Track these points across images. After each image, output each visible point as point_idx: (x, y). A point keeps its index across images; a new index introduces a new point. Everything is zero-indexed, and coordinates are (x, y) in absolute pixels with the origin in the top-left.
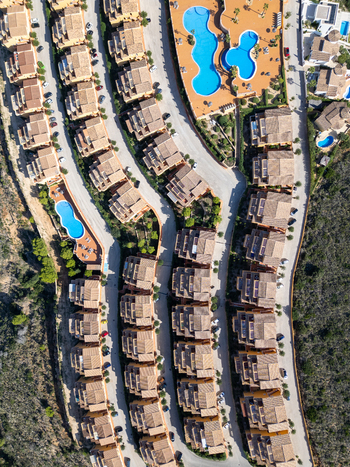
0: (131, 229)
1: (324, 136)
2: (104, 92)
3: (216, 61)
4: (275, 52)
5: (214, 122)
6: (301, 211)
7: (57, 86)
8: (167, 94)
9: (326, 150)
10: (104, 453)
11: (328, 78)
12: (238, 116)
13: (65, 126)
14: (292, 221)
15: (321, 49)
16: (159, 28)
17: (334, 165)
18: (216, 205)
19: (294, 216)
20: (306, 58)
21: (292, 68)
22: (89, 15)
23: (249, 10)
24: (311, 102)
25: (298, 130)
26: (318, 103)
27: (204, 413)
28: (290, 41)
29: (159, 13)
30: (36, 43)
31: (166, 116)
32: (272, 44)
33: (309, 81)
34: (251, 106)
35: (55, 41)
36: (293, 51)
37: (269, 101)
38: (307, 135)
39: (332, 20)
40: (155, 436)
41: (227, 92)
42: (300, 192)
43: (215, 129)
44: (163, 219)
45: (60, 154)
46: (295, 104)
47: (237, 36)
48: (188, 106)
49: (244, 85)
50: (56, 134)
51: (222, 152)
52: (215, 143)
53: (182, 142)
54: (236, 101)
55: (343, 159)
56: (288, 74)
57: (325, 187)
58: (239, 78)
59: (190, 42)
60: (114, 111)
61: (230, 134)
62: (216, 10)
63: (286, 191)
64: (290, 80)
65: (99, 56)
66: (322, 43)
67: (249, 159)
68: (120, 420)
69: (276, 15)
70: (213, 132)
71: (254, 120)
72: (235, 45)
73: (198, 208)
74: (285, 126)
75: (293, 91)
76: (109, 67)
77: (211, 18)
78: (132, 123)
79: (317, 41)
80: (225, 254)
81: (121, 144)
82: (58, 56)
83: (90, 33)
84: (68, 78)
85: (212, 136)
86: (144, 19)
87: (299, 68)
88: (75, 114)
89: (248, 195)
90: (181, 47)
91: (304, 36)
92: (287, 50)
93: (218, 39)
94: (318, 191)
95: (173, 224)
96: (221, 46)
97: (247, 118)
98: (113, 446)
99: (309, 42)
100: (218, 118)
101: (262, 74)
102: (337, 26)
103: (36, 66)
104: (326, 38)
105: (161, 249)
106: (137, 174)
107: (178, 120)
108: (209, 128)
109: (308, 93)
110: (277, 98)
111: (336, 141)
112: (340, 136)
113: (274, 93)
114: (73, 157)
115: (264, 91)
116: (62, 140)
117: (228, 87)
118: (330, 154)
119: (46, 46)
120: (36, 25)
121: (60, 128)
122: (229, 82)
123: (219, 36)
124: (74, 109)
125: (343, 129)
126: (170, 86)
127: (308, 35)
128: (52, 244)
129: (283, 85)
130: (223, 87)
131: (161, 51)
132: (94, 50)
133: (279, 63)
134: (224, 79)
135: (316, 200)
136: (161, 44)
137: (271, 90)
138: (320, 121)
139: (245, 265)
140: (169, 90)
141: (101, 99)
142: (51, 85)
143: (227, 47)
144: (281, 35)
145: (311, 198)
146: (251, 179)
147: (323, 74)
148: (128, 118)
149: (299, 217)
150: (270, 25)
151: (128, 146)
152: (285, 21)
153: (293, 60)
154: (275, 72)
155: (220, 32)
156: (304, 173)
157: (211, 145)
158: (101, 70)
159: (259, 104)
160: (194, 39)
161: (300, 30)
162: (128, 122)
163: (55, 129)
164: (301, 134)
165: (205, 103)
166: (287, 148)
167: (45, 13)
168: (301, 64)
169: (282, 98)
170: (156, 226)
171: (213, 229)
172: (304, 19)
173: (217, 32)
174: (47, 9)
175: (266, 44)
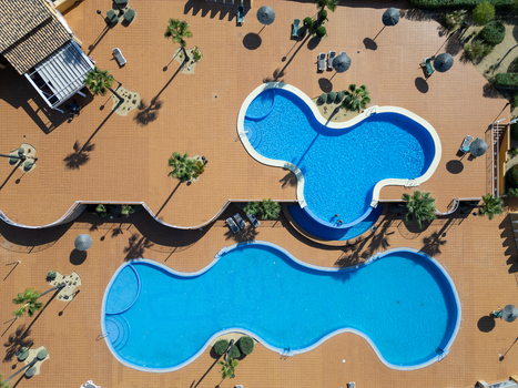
3: (326, 260)
23: (156, 104)
32: (310, 33)
41: (456, 232)
47: (257, 169)
49: (454, 167)
62: (130, 230)
72: (291, 179)
77: (155, 255)
93: (242, 236)
96: (272, 234)
101: (422, 85)
115: (494, 88)
123: (234, 233)
130: (432, 246)
134: (402, 239)
137: (489, 60)
155: (220, 232)
160: (231, 335)
165: (487, 324)
173: (217, 242)
175: (307, 58)
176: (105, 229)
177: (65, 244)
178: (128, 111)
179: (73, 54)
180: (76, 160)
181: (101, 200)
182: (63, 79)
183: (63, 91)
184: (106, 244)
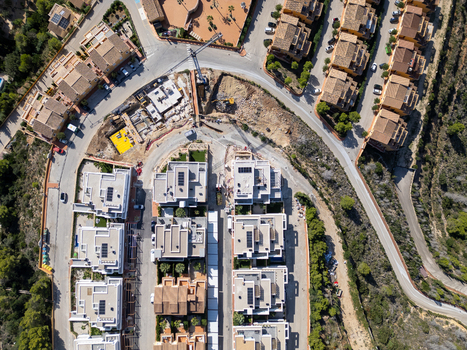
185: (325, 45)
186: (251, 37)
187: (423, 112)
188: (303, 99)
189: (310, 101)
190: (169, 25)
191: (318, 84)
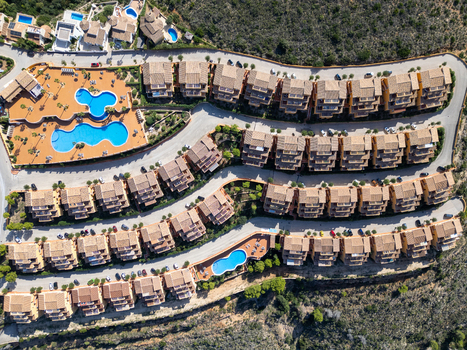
0: (240, 206)
1: (168, 36)
2: (118, 225)
3: (99, 125)
4: (94, 75)
5: (151, 128)
6: (230, 57)
7: (111, 268)
8: (124, 169)
9: (179, 35)
10: (439, 236)
11: (119, 31)
12: (147, 108)
13: (146, 262)
14: (239, 64)
15: (94, 36)
16: (67, 174)
17: (193, 29)
18: (222, 130)
19: (235, 62)
20: (101, 49)
21: (109, 61)
22: (51, 236)
23: (57, 95)
24: (139, 46)
25: (162, 58)
26: (140, 40)
27: (403, 145)
28: (85, 62)
29: (54, 173)
30: (72, 286)
31: (143, 170)
32: (87, 77)
33: (121, 47)
34: (139, 97)
35: (71, 267)
36: (94, 60)
37: (136, 81)
38: (166, 50)
39: (71, 27)
40: (424, 190)
41: (126, 116)
42: (214, 57)
43: (157, 128)
44: (232, 177)
45: (171, 268)
46: (140, 59)
47: (80, 106)
48: (136, 150)
49: (121, 102)
50: (153, 271)
51: (177, 123)
52: (169, 129)
53: (167, 157)
54: (134, 109)
55: (188, 21)
56: (114, 64)
57: (211, 36)
58: (115, 106)
59: (82, 146)
60: (136, 216)
61: (162, 115)
62: (55, 124)
63: (213, 69)
64: (119, 63)
65: (87, 228)
66: (89, 35)
67: (184, 100)
68: (409, 222)
69: (63, 73)
70: (160, 130)
71: (151, 94)
72: (87, 108)
73: (224, 145)
74: (158, 68)
75: (128, 61)
76: (97, 219)
77: (62, 128)
78: (148, 200)
79: (88, 40)
80: (265, 123)
81: (165, 211)
82: (85, 265)
83: (66, 235)
84: (105, 256)
85: (163, 131)
86: (59, 186)
87: (109, 55)
88: (136, 252)
89: (214, 101)
90: (86, 155)
91: (82, 50)
92: (93, 65)
93: (80, 123)
94: (214, 42)
95: (236, 168)
96: (86, 121)
97: (148, 101)
98: (433, 229)
99: (88, 46)
100: (148, 125)
101: (113, 86)
102: (77, 23)
103: (92, 286)
104: (86, 32)
105: (259, 180)
106: (192, 198)
107: (147, 160)
108: (156, 133)
109: (131, 48)
110: (134, 74)
111: (172, 27)
112: (169, 23)
113: (129, 76)
114: (174, 256)
115: (127, 85)
116: (158, 265)
117: (122, 116)
118: (183, 31)
119: (74, 277)
120: (55, 285)
121: (148, 267)
122: (117, 114)
123: (78, 122)
124: (133, 253)
125: (163, 21)
126: (118, 166)
127: (81, 47)
128: (250, 281)
129: (124, 69)
130: (121, 120)
131: (87, 172)
132: (82, 232)
133: (104, 72)
134: (115, 119)
135: (221, 44)
136: (81, 173)
137: (126, 79)
138: (155, 39)
139: (275, 106)
140: (121, 167)
141: (125, 228)
142: (109, 274)
143: (88, 116)
144: (80, 69)
145: (220, 48)
146: (202, 99)
147: (115, 35)
148: (143, 204)
149: (235, 58)
150: (71, 78)
151: (167, 205)
152: (69, 65)
153: (103, 60)
154: (112, 75)
155: (75, 121)
156: (198, 53)
157: (170, 132)
158: (99, 228)
159: (138, 90)
160: (80, 143)
161: (77, 54)
162: (147, 204)
163: (149, 272)
164: (166, 56)
165: (134, 135)
166: (176, 67)
167: (45, 276)
168: (105, 53)
169: (134, 70)
170: (238, 183)
171: (243, 132)
172: (68, 50)
173: (75, 124)
174: (42, 274)
175: (88, 82)
176: (50, 123)
177: (42, 127)
178: (51, 97)
179: (39, 87)
180: (42, 109)
181: (47, 116)
182: (37, 92)
183: (37, 94)
184: (51, 126)
185: (62, 232)
186: (34, 173)
187: (70, 329)
188: (8, 232)
189: (9, 238)
190: (8, 108)
191: (26, 239)
